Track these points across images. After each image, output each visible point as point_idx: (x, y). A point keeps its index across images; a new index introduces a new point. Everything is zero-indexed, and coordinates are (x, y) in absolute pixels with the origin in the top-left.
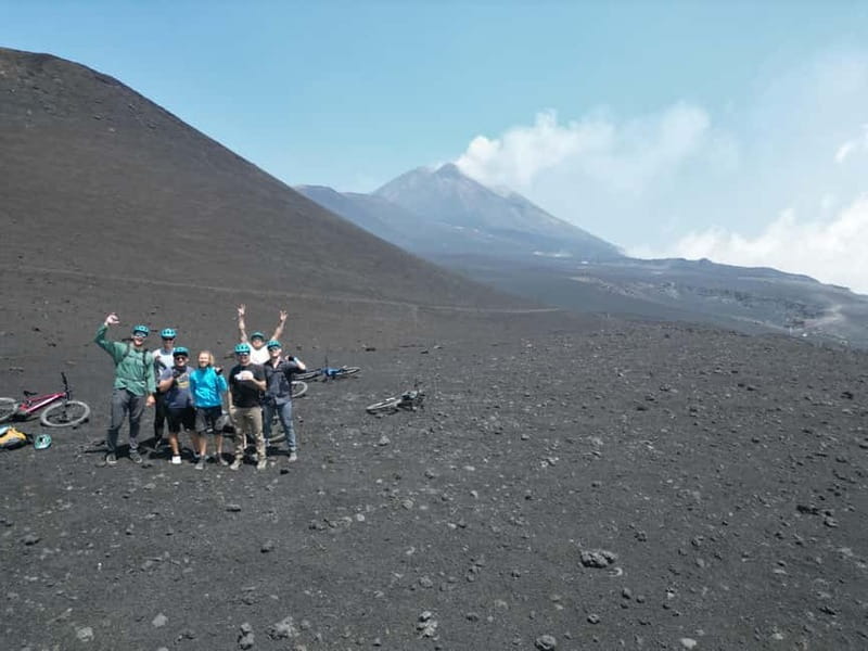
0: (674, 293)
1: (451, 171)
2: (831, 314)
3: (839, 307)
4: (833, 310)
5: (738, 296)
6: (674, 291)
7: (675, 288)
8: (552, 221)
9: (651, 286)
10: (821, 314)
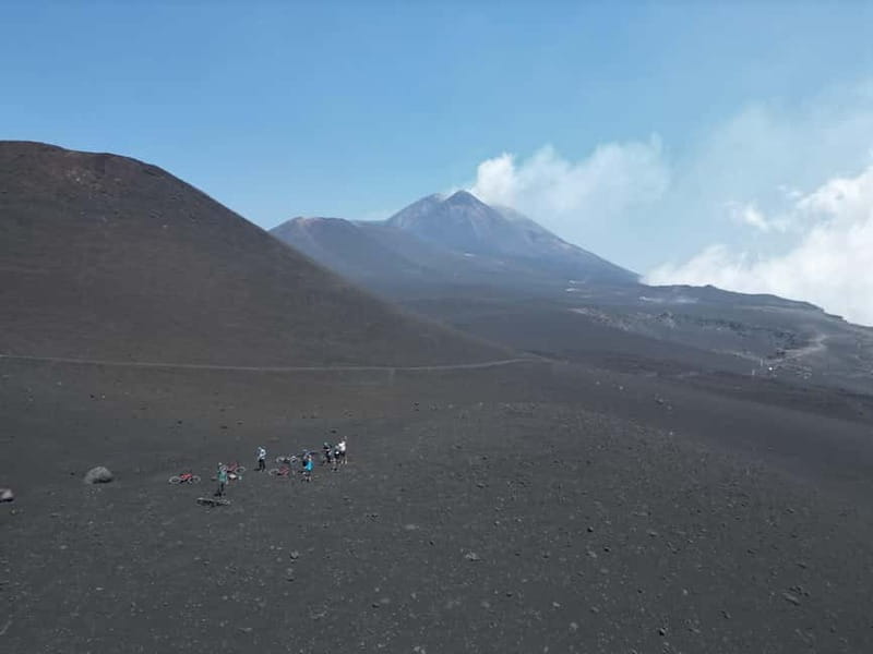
0: (671, 323)
1: (463, 199)
2: (815, 344)
3: (824, 337)
4: (818, 340)
5: (732, 325)
6: (671, 321)
7: (672, 318)
8: (563, 245)
9: (649, 316)
10: (806, 344)
